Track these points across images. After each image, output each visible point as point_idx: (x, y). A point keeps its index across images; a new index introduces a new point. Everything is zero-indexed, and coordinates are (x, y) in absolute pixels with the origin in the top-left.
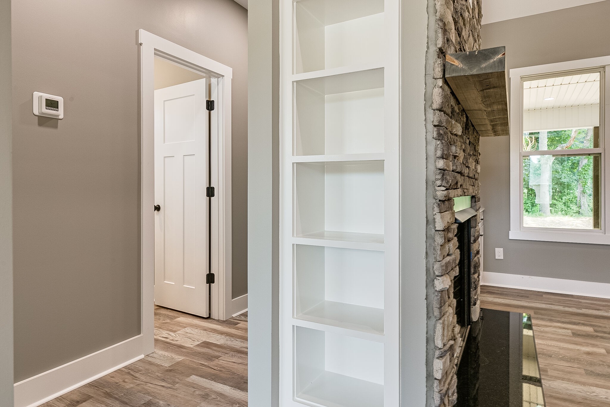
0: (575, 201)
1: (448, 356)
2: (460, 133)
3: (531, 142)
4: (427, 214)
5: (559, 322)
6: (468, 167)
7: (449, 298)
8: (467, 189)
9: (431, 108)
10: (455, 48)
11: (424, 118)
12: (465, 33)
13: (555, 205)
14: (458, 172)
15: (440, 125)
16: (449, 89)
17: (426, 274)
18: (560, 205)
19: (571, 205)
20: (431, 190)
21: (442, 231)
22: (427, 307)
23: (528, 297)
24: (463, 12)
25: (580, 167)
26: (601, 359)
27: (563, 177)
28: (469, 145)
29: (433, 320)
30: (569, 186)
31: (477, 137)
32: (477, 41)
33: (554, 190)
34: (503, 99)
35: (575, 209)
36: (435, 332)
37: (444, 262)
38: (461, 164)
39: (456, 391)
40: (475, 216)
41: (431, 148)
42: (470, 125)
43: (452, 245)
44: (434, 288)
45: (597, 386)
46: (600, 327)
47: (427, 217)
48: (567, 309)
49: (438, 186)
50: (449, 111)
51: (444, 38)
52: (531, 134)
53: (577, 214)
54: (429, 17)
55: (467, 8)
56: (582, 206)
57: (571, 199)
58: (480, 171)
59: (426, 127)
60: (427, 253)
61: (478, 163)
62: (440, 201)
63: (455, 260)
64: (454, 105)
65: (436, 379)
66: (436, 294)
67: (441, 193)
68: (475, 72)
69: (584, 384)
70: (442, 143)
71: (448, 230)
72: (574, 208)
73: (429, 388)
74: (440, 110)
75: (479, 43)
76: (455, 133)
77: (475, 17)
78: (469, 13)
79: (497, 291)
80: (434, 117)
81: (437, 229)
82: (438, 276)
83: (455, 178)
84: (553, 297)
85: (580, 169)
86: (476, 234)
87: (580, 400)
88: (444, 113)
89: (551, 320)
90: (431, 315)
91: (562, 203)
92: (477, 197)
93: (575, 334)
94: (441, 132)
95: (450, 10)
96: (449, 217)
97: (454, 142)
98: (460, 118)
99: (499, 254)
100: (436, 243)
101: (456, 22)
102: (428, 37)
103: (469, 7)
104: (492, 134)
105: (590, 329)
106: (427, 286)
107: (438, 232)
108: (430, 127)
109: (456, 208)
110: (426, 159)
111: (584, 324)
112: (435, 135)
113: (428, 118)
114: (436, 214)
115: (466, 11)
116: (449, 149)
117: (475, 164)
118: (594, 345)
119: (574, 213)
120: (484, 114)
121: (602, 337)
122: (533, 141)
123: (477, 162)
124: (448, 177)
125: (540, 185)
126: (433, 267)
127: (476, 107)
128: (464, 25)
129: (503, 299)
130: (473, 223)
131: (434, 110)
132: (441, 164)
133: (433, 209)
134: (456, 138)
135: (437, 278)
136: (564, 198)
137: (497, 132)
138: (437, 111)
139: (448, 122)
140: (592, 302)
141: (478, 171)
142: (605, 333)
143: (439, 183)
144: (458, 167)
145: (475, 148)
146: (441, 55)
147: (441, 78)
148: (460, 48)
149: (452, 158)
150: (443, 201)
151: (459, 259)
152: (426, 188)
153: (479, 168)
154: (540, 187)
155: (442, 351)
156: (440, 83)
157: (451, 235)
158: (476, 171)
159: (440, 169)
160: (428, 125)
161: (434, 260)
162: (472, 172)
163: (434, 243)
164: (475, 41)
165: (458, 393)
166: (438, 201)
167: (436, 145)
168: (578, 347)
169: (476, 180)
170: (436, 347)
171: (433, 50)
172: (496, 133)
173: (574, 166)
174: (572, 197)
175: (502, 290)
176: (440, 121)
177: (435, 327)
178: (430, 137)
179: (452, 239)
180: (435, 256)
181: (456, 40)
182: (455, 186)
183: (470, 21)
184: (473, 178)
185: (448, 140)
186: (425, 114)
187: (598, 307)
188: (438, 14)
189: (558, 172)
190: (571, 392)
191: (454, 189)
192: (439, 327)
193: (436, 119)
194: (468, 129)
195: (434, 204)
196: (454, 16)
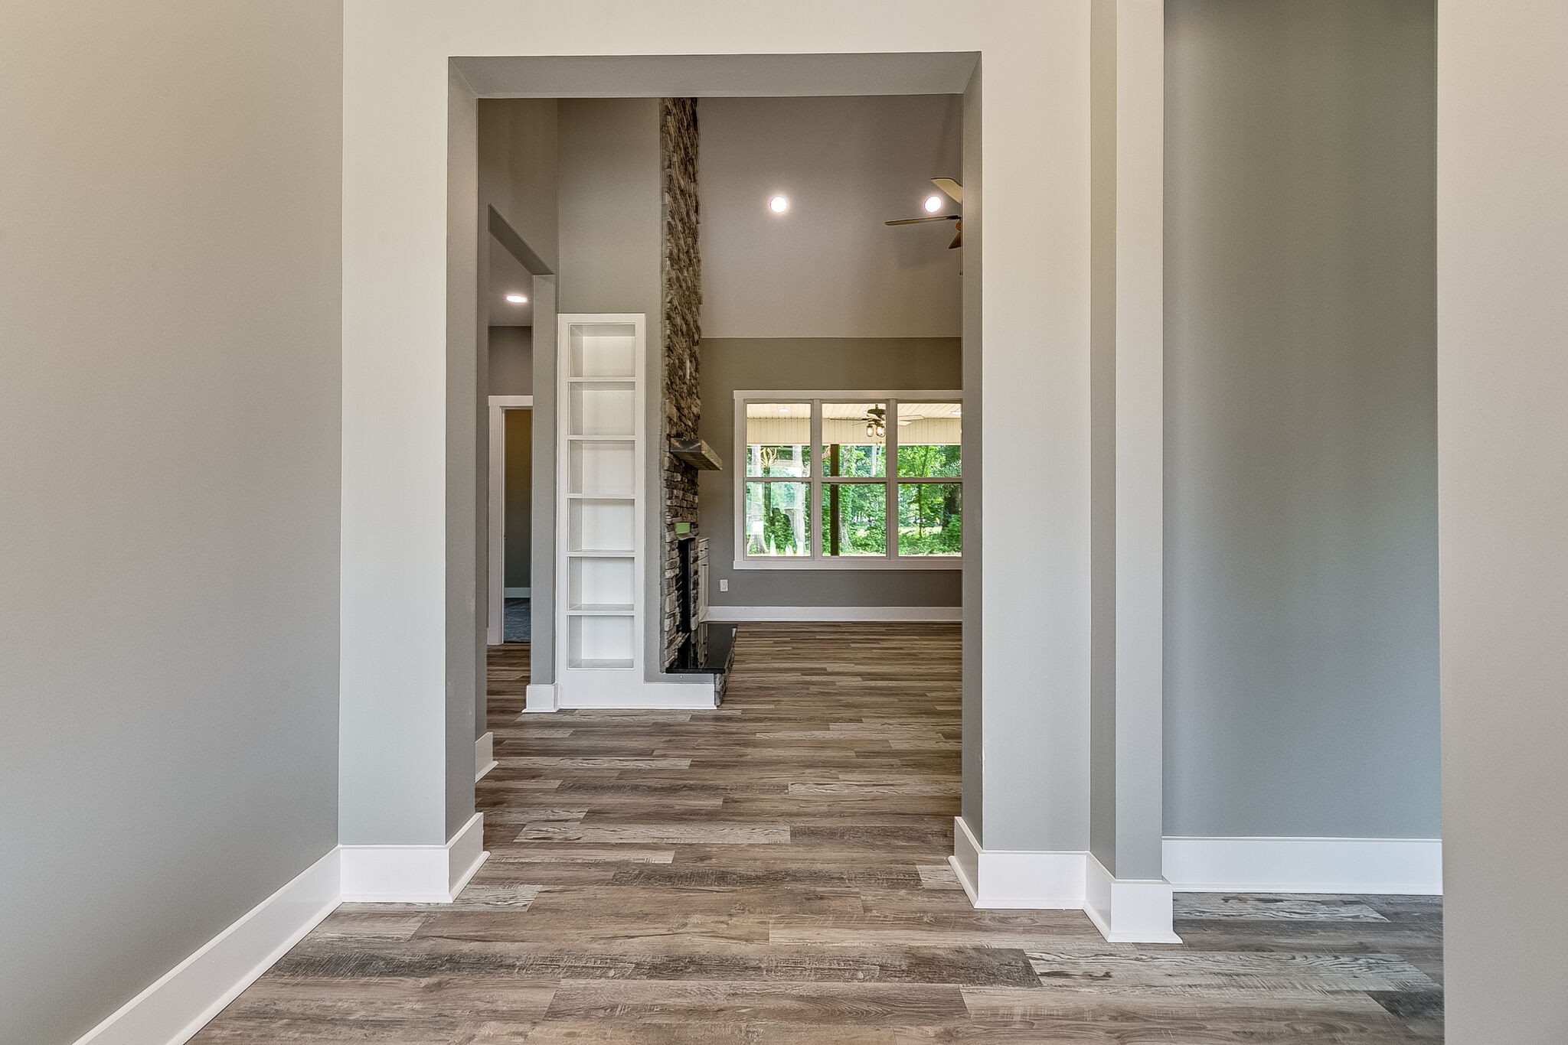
2: (680, 479)
4: (660, 532)
6: (687, 500)
8: (688, 518)
10: (676, 435)
14: (678, 506)
16: (673, 459)
20: (663, 518)
21: (669, 543)
28: (688, 482)
31: (696, 472)
38: (681, 500)
40: (695, 539)
41: (663, 492)
44: (665, 577)
47: (660, 534)
49: (667, 515)
51: (670, 429)
60: (660, 554)
62: (667, 524)
67: (669, 520)
68: (687, 451)
70: (669, 489)
71: (673, 543)
73: (662, 638)
74: (668, 470)
76: (677, 480)
80: (665, 475)
81: (665, 541)
86: (696, 557)
88: (670, 472)
92: (696, 525)
93: (775, 642)
94: (669, 483)
96: (674, 535)
97: (677, 487)
98: (683, 472)
99: (724, 586)
100: (665, 550)
107: (666, 543)
108: (663, 480)
109: (679, 531)
110: (661, 499)
112: (665, 485)
113: (662, 475)
114: (665, 533)
116: (673, 493)
124: (674, 511)
130: (691, 545)
131: (665, 470)
132: (669, 503)
133: (664, 530)
134: (677, 483)
139: (672, 476)
141: (696, 502)
143: (667, 513)
144: (679, 503)
146: (669, 438)
147: (668, 452)
149: (675, 498)
150: (669, 525)
152: (660, 517)
153: (697, 499)
155: (669, 615)
156: (668, 454)
157: (674, 547)
158: (694, 502)
159: (668, 506)
160: (661, 479)
162: (690, 503)
167: (666, 491)
169: (694, 509)
170: (666, 613)
171: (664, 434)
176: (668, 477)
178: (662, 486)
179: (675, 550)
180: (664, 558)
182: (676, 516)
184: (691, 509)
185: (672, 487)
186: (660, 472)
191: (679, 518)
192: (668, 600)
195: (664, 526)
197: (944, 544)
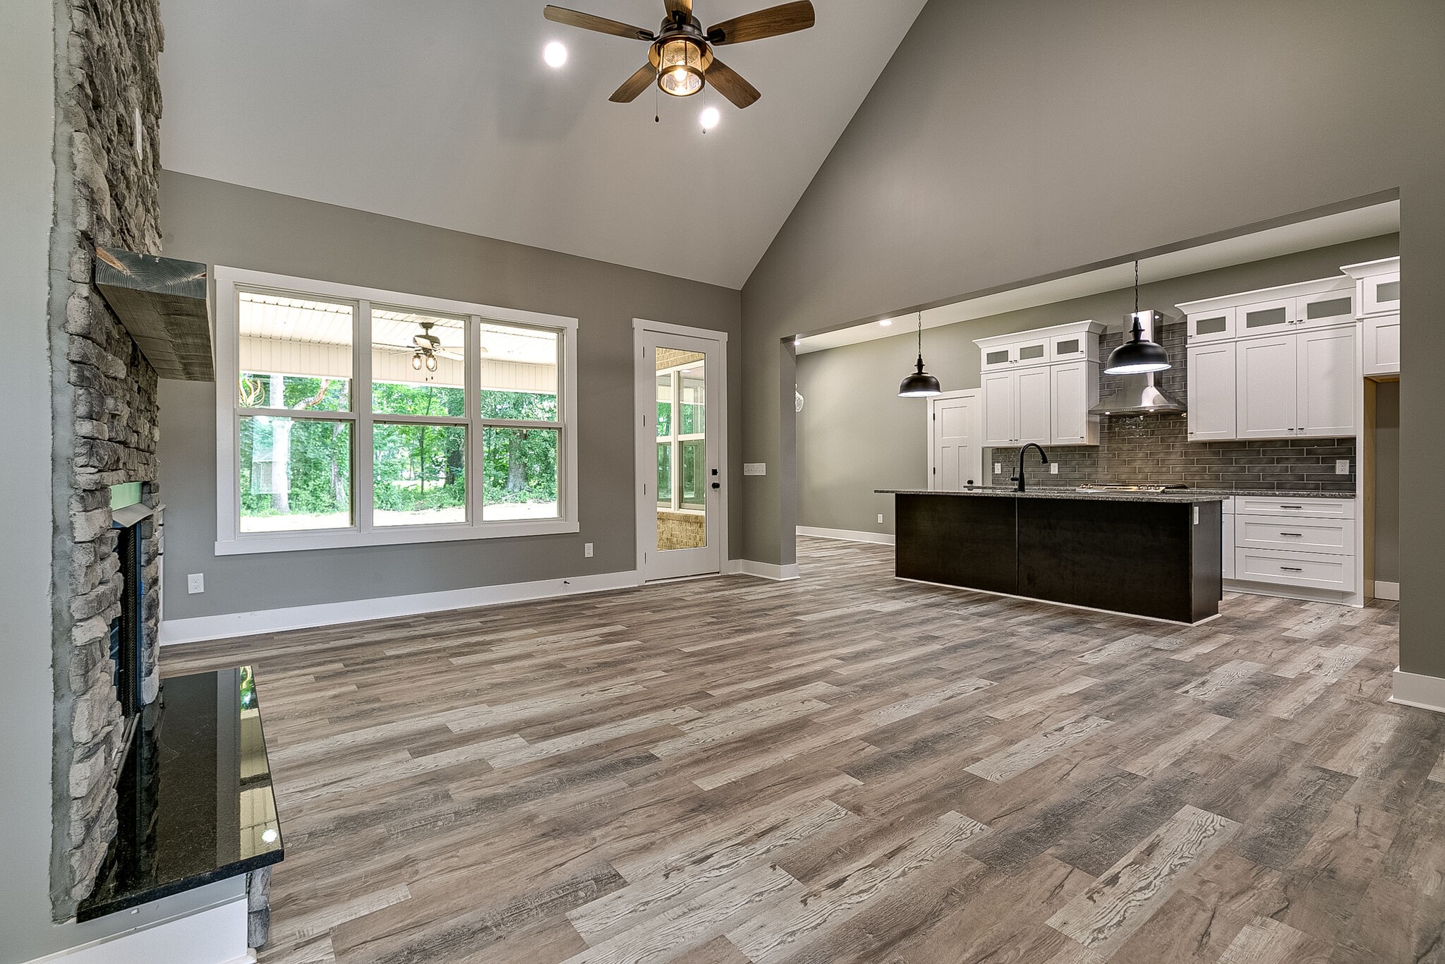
0: (328, 488)
1: (101, 755)
2: (122, 375)
3: (255, 389)
4: (54, 516)
5: (299, 668)
6: (137, 432)
7: (103, 656)
8: (134, 470)
9: (62, 329)
10: (112, 231)
11: (47, 345)
12: (129, 204)
13: (298, 495)
14: (119, 442)
15: (84, 361)
16: (101, 301)
17: (53, 622)
18: (305, 495)
19: (322, 495)
20: (62, 473)
21: (89, 542)
22: (55, 682)
23: (250, 645)
24: (125, 168)
25: (334, 436)
26: (350, 698)
27: (310, 451)
28: (139, 393)
29: (69, 700)
30: (317, 465)
31: (154, 378)
32: (152, 211)
33: (296, 471)
34: (203, 332)
35: (327, 501)
36: (72, 719)
37: (93, 594)
38: (125, 429)
39: (115, 815)
40: (152, 516)
41: (64, 401)
42: (140, 357)
43: (108, 565)
44: (71, 643)
45: (343, 732)
46: (352, 658)
47: (54, 521)
48: (309, 648)
49: (82, 466)
50: (102, 338)
51: (92, 216)
52: (255, 376)
53: (330, 509)
54: (58, 170)
55: (134, 158)
56: (338, 496)
57: (321, 486)
58: (158, 438)
59: (51, 361)
60: (54, 585)
61: (154, 425)
62: (84, 490)
63: (115, 590)
64: (110, 327)
65: (76, 799)
66: (77, 652)
67: (86, 478)
68: (154, 288)
69: (327, 736)
70: (90, 393)
71: (101, 541)
72: (326, 498)
73: (59, 821)
74: (85, 336)
75: (156, 214)
76: (114, 375)
77: (149, 172)
78: (136, 166)
79: (191, 649)
81: (76, 540)
82: (81, 620)
83: (115, 452)
84: (290, 636)
85: (335, 439)
86: (152, 549)
87: (320, 758)
88: (93, 342)
89: (285, 670)
90: (64, 691)
91: (309, 492)
92: (154, 484)
94: (87, 374)
95: (102, 166)
96: (102, 520)
97: (112, 391)
98: (122, 348)
99: (196, 583)
100: (76, 565)
101: (112, 186)
102: (55, 204)
103: (137, 158)
104: (184, 377)
105: (338, 666)
106: (54, 643)
107: (80, 545)
108: (62, 363)
109: (115, 504)
110: (53, 418)
111: (331, 662)
112: (73, 377)
113: (56, 347)
114: (74, 514)
115: (132, 163)
116: (102, 403)
117: (150, 427)
118: (341, 685)
119: (326, 507)
120: (168, 346)
121: (354, 671)
122: (259, 390)
123: (153, 422)
124: (102, 452)
125: (271, 462)
126: (70, 607)
127: (154, 334)
128: (128, 187)
129: (203, 661)
130: (145, 530)
131: (71, 335)
132: (86, 428)
133: (68, 506)
134: (115, 383)
135: (78, 624)
136: (311, 483)
137: (193, 374)
138: (77, 337)
139: (101, 357)
140: (344, 629)
141: (154, 439)
142: (358, 664)
143: (81, 460)
144: (120, 433)
145: (149, 399)
146: (85, 243)
147: (86, 283)
148: (121, 229)
149: (108, 419)
150: (91, 492)
151: (122, 588)
152: (52, 469)
153: (157, 434)
154: (271, 466)
155: (89, 747)
156: (85, 290)
157: (105, 549)
158: (152, 438)
159: (85, 437)
160: (56, 360)
161: (70, 595)
162: (145, 440)
163: (71, 565)
164: (148, 211)
165: (118, 818)
166: (80, 492)
167: (75, 396)
168: (322, 694)
169: (152, 453)
170: (75, 745)
171: (68, 231)
172: (190, 376)
173: (326, 433)
174: (322, 483)
175: (202, 645)
176: (85, 356)
177: (73, 710)
178: (60, 379)
179: (109, 556)
180: (74, 587)
181: (113, 215)
182: (113, 466)
183: (138, 180)
184: (147, 451)
185: (100, 388)
186: (50, 338)
187: (351, 635)
188: (77, 172)
189: (302, 442)
190: (310, 753)
191: (112, 470)
192: (83, 707)
193: (74, 351)
194: (137, 366)
195: (71, 497)
196: (110, 177)
197: (455, 498)
